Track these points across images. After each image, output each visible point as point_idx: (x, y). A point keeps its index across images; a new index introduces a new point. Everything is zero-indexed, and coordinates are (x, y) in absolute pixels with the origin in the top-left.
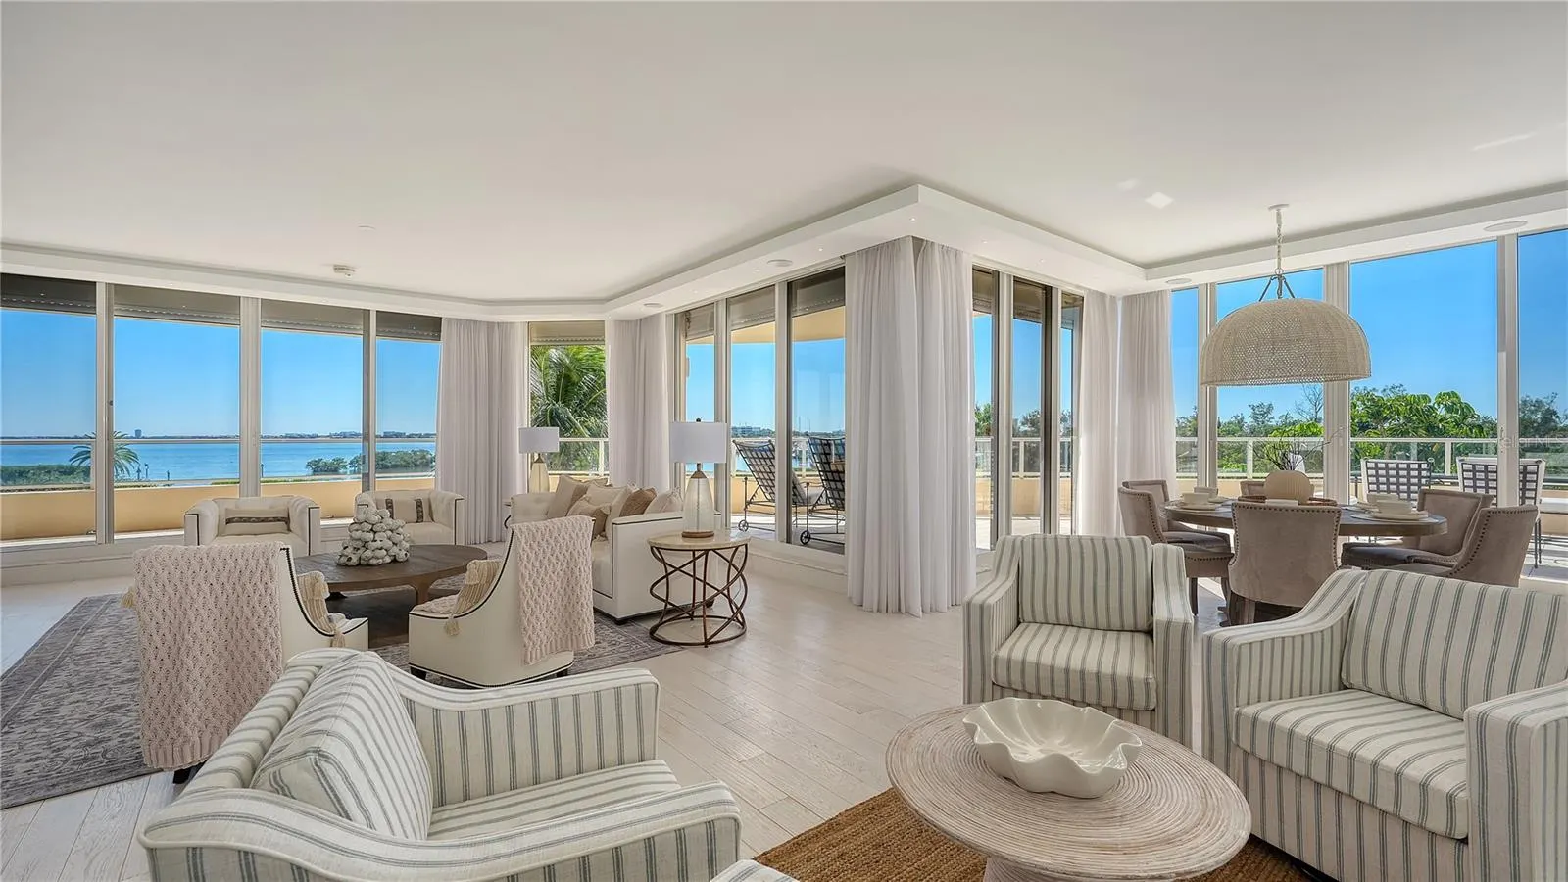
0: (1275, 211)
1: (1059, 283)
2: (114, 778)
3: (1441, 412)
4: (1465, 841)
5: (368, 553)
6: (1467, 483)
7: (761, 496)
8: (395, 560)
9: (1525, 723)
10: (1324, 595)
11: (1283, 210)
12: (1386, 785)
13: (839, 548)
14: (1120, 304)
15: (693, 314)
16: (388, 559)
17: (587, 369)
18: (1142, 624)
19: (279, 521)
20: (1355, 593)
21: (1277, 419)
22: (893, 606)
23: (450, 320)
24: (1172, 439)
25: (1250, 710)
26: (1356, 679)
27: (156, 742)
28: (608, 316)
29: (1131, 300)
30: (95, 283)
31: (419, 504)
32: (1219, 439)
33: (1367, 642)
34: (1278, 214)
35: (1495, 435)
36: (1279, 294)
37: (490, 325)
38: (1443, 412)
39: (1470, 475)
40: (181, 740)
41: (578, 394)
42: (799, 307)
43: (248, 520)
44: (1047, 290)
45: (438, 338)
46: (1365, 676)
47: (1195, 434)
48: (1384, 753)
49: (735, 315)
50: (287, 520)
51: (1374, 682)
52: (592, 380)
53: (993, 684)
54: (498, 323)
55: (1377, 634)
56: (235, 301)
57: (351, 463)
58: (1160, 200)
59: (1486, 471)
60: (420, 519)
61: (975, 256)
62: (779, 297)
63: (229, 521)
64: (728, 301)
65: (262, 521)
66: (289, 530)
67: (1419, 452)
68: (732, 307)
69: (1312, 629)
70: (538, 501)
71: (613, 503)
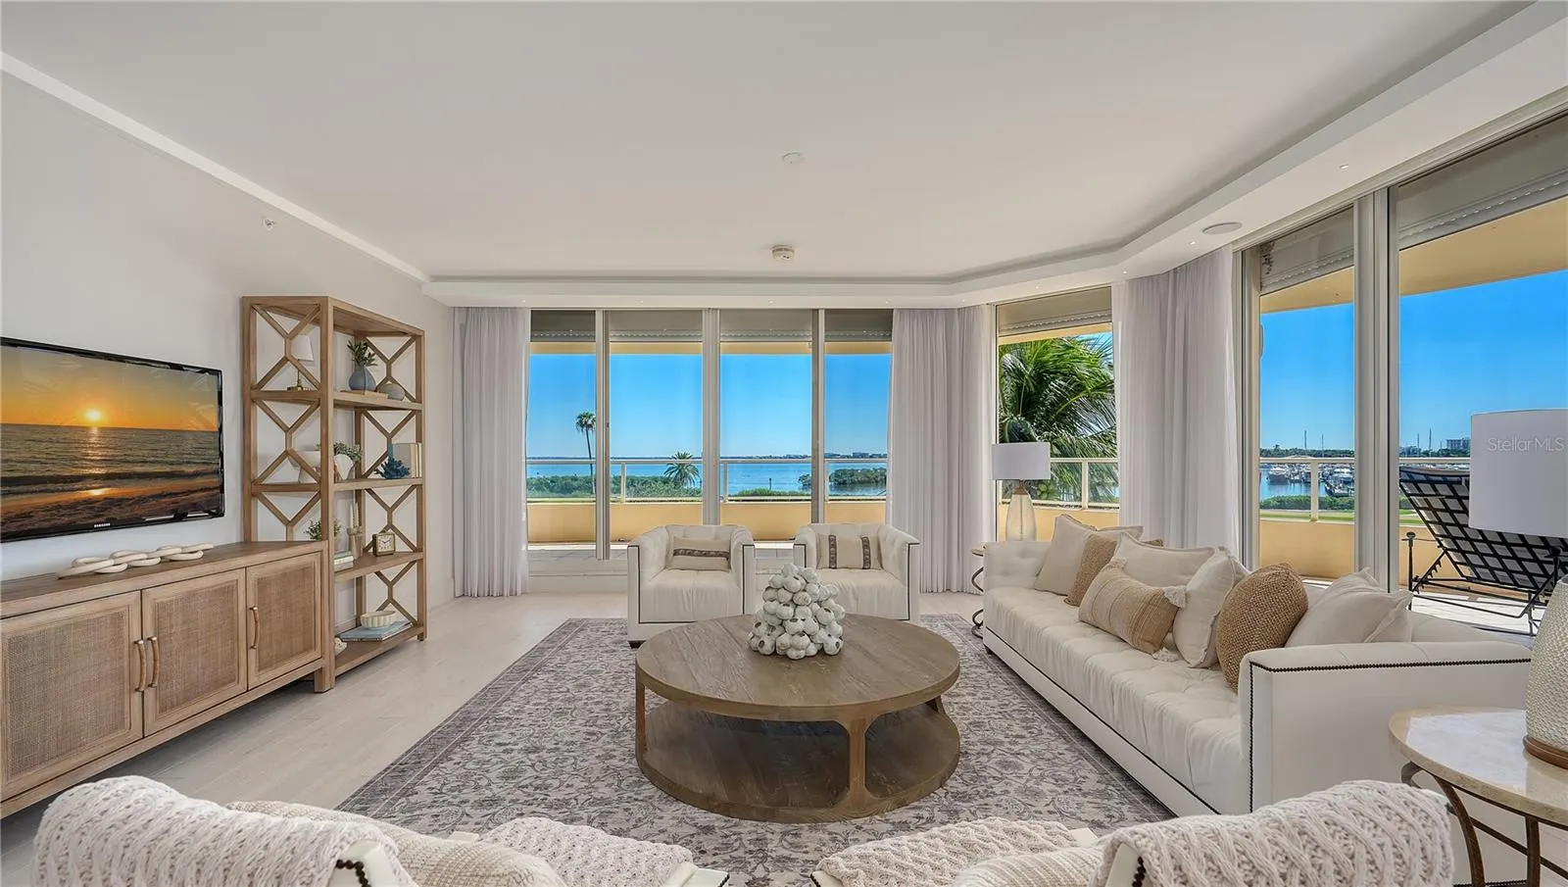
5: (785, 639)
7: (1447, 570)
8: (822, 652)
15: (1273, 250)
16: (813, 650)
17: (1055, 373)
19: (721, 555)
23: (901, 310)
30: (594, 310)
31: (866, 544)
37: (949, 312)
41: (1043, 405)
43: (691, 553)
45: (889, 338)
49: (1408, 219)
50: (727, 555)
52: (1062, 386)
54: (959, 309)
56: (696, 314)
60: (867, 565)
63: (676, 553)
64: (1393, 194)
65: (705, 555)
66: (730, 567)
68: (1400, 204)
70: (1024, 554)
71: (1194, 584)
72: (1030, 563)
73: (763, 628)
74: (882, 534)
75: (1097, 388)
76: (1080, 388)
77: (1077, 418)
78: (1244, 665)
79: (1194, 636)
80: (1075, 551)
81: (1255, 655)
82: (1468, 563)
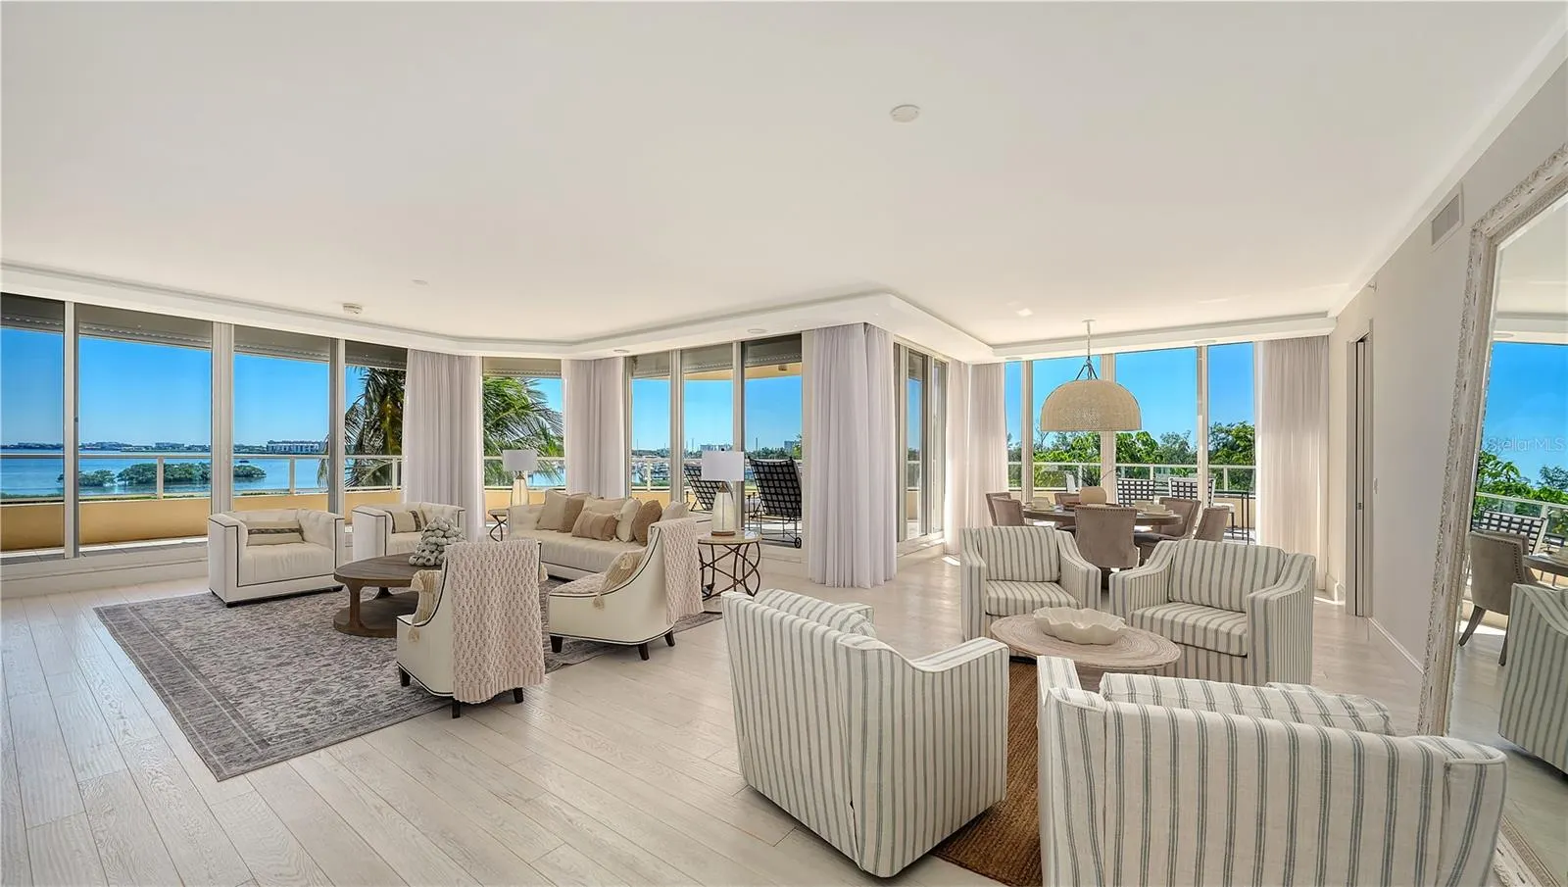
0: (1086, 324)
1: (934, 354)
2: (390, 722)
3: (1139, 445)
4: (1246, 656)
6: (1174, 494)
7: (698, 507)
9: (1271, 598)
10: (1157, 554)
11: (1091, 324)
12: (1211, 636)
13: (797, 543)
14: (970, 367)
15: (638, 358)
18: (1055, 577)
19: (293, 531)
20: (1173, 552)
21: (1014, 445)
22: (848, 583)
23: (415, 351)
24: (1005, 463)
25: (1139, 612)
26: (1177, 596)
27: (467, 684)
28: (564, 356)
29: (977, 367)
30: (64, 302)
32: (1034, 463)
33: (1182, 576)
34: (1089, 326)
35: (1195, 462)
36: (1090, 377)
38: (1140, 446)
39: (1176, 489)
40: (485, 680)
42: (749, 361)
43: (265, 531)
44: (925, 358)
46: (1181, 594)
47: (1019, 458)
48: (1208, 623)
49: (687, 361)
50: (299, 531)
51: (1186, 597)
52: (497, 404)
53: (987, 613)
54: (458, 356)
55: (1187, 570)
56: (207, 325)
57: (120, 475)
58: (1026, 312)
59: (1191, 487)
61: (897, 336)
62: (736, 351)
63: (250, 532)
65: (277, 533)
66: (303, 540)
67: (1126, 472)
68: (686, 357)
69: (1155, 572)
70: (530, 511)
71: (623, 511)
72: (534, 516)
73: (427, 553)
74: (422, 508)
75: (523, 408)
76: (509, 406)
77: (507, 427)
78: (649, 528)
79: (625, 531)
80: (560, 507)
81: (652, 525)
82: (704, 503)
